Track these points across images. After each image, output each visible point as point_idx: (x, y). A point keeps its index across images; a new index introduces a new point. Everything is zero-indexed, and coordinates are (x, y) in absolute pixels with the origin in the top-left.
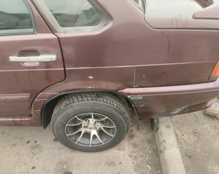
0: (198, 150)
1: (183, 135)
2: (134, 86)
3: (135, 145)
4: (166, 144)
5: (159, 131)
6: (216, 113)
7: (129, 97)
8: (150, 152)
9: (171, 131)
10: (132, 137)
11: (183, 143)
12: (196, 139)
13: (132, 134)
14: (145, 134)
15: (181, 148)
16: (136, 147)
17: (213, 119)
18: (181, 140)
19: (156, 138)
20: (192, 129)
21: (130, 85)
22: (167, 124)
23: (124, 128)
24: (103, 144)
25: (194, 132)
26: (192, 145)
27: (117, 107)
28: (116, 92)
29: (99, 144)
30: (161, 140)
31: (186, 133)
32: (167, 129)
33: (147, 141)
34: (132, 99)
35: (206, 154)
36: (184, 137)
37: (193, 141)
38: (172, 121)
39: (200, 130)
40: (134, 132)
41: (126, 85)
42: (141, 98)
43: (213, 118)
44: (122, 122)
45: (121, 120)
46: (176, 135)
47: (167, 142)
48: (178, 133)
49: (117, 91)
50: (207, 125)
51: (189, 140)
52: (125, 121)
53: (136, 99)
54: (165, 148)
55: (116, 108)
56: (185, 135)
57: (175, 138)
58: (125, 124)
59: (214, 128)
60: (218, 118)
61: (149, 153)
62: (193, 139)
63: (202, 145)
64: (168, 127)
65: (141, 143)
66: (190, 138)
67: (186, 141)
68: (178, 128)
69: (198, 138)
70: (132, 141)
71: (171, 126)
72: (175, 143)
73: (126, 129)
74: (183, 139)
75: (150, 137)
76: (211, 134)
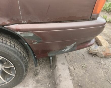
0: (87, 80)
1: (74, 69)
2: (23, 22)
3: (38, 81)
4: (61, 77)
5: (57, 68)
6: (96, 52)
7: (19, 33)
8: (50, 86)
9: (65, 67)
10: (36, 74)
11: (75, 75)
12: (84, 71)
13: (37, 73)
14: (47, 71)
15: (73, 80)
16: (39, 83)
17: (95, 57)
18: (74, 73)
19: (55, 73)
20: (81, 64)
21: (18, 20)
22: (62, 62)
23: (22, 66)
24: (7, 83)
25: (82, 66)
26: (81, 76)
27: (11, 46)
28: (3, 28)
29: (3, 83)
30: (58, 75)
31: (77, 68)
32: (63, 66)
33: (48, 77)
34: (22, 35)
35: (93, 83)
36: (75, 71)
37: (82, 73)
38: (66, 60)
39: (87, 64)
40: (38, 71)
41: (12, 19)
42: (32, 35)
43: (95, 55)
44: (19, 61)
45: (17, 59)
46: (70, 70)
47: (62, 75)
48: (71, 68)
49: (3, 26)
50: (91, 61)
51: (79, 73)
52: (22, 60)
53: (26, 36)
54: (60, 81)
55: (9, 47)
56: (76, 69)
57: (68, 72)
58: (22, 62)
59: (96, 63)
60: (98, 55)
61: (48, 86)
62: (82, 71)
63: (89, 76)
64: (63, 64)
65: (43, 79)
66: (80, 71)
67: (77, 74)
68: (71, 65)
69: (86, 70)
70: (36, 78)
71: (66, 63)
72: (69, 76)
73: (24, 67)
74: (75, 72)
75: (50, 73)
76: (95, 67)
